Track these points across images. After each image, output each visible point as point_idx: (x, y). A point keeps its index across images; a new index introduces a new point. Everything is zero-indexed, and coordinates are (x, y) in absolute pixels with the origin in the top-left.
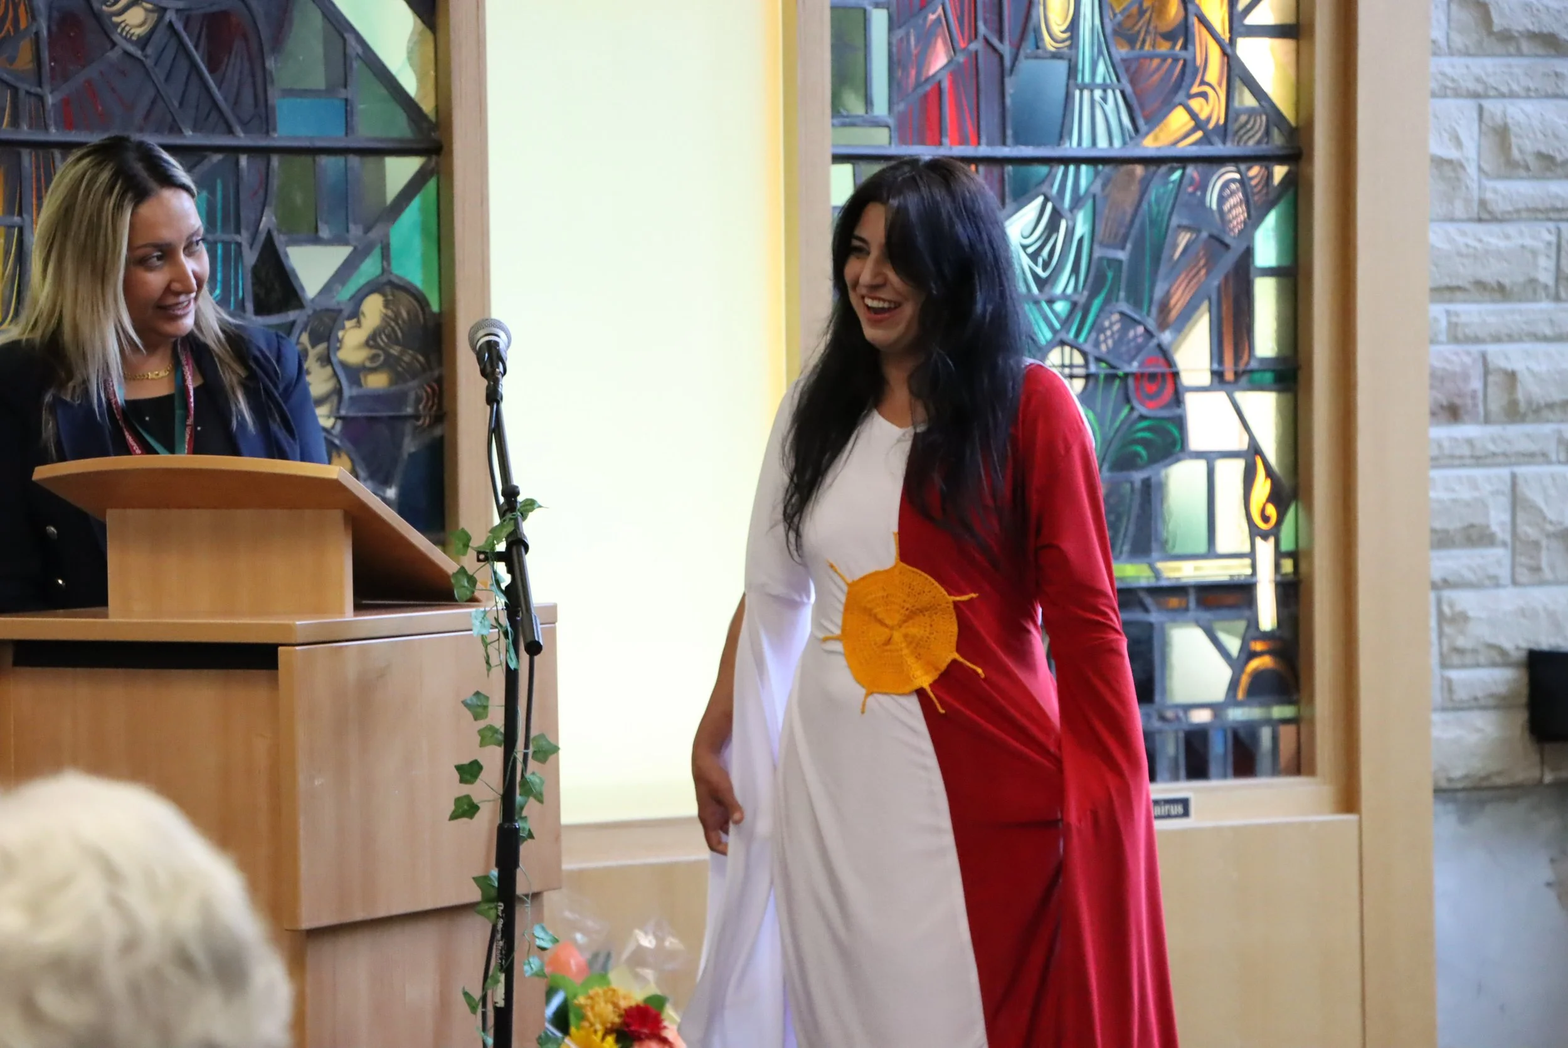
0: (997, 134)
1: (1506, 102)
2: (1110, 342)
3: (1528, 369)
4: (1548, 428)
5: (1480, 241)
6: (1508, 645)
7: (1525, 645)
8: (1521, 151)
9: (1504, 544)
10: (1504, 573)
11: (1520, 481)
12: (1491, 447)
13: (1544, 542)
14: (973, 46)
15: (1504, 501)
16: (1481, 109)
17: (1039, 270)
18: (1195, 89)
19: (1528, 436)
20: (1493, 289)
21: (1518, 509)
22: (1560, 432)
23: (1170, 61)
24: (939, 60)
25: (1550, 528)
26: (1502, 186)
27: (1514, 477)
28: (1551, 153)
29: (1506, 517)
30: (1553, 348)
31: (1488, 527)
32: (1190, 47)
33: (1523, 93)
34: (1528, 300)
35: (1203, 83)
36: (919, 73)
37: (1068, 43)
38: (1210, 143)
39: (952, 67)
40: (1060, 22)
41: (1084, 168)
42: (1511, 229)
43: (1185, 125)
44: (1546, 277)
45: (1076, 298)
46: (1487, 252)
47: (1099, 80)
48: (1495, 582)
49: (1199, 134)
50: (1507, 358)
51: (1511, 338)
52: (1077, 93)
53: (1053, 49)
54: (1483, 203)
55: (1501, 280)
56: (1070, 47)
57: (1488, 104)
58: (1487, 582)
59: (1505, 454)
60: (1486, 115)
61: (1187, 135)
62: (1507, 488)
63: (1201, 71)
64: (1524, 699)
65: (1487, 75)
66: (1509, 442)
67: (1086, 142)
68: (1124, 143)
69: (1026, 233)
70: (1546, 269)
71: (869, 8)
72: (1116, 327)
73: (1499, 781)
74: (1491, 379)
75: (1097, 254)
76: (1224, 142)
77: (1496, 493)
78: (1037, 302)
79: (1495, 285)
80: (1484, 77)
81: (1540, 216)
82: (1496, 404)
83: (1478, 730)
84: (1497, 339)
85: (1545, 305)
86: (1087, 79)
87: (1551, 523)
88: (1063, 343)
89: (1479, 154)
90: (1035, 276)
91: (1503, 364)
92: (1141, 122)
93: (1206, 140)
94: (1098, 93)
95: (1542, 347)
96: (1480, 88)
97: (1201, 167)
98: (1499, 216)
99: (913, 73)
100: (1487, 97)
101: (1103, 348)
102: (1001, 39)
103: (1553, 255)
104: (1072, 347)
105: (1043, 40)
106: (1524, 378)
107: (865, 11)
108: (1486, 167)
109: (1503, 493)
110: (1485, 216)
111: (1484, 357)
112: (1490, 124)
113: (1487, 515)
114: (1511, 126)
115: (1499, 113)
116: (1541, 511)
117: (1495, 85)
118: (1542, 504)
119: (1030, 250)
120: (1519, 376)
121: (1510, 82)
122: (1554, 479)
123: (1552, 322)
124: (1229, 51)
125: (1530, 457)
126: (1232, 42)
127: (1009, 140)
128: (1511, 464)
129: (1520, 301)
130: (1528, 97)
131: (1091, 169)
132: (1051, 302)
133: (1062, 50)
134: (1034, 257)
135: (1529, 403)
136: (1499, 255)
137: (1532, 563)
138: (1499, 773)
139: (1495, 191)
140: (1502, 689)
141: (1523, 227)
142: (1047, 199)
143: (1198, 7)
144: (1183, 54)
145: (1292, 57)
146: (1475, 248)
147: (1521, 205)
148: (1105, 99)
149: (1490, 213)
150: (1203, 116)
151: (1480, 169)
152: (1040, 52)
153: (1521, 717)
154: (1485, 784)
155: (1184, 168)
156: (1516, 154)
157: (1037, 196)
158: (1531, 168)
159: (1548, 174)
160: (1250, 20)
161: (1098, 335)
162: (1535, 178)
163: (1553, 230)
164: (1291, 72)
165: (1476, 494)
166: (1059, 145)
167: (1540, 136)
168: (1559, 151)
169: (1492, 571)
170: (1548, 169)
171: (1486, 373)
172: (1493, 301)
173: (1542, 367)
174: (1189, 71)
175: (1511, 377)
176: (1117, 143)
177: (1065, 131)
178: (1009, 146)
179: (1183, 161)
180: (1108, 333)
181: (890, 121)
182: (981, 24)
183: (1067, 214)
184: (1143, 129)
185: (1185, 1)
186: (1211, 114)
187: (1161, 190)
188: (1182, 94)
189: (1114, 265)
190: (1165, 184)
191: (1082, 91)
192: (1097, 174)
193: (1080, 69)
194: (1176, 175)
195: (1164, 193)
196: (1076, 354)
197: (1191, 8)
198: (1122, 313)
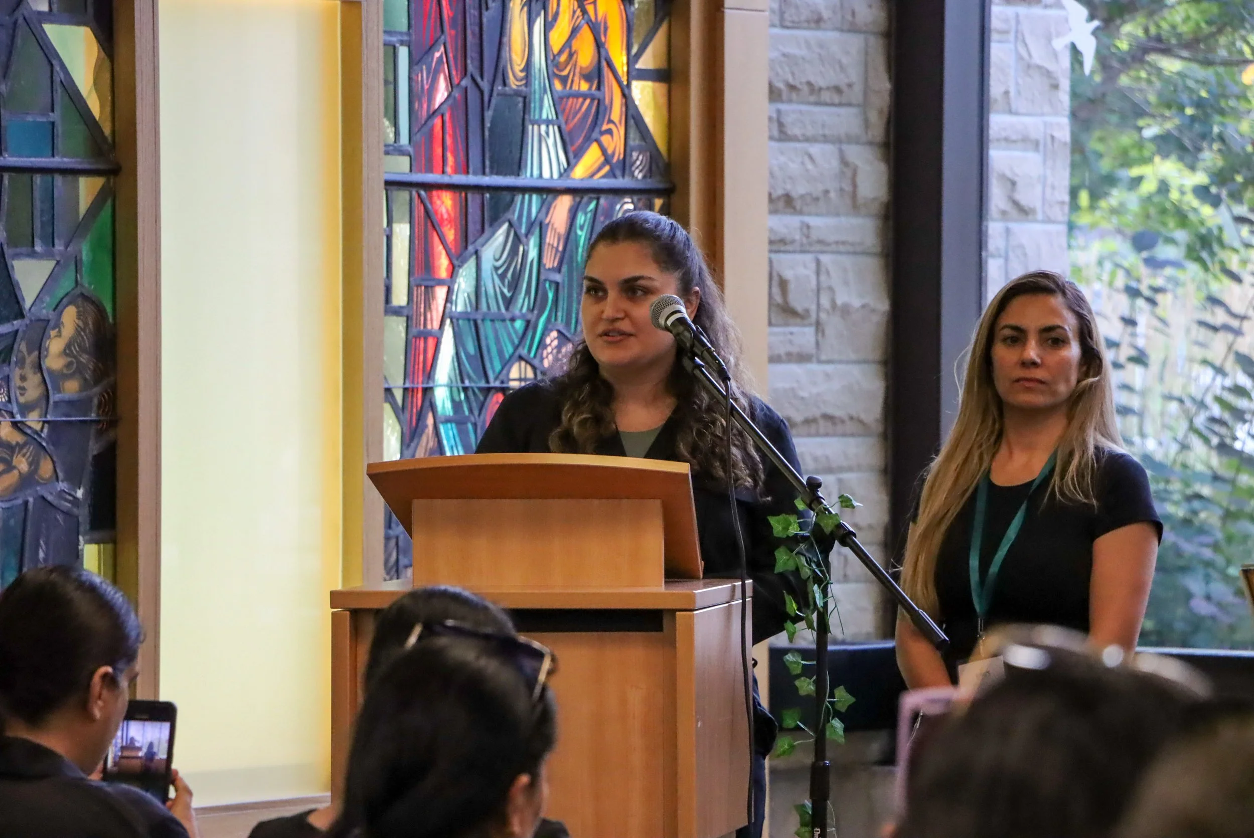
0: (479, 166)
2: (550, 357)
14: (464, 83)
17: (505, 291)
18: (605, 127)
23: (588, 101)
24: (441, 94)
32: (602, 88)
35: (610, 121)
36: (429, 107)
37: (524, 82)
38: (615, 176)
39: (450, 102)
40: (519, 62)
41: (534, 197)
43: (598, 159)
45: (529, 316)
47: (544, 116)
49: (607, 168)
52: (530, 127)
53: (514, 87)
56: (526, 85)
61: (600, 169)
67: (536, 172)
68: (561, 175)
69: (497, 257)
71: (397, 45)
72: (555, 343)
75: (542, 277)
76: (623, 176)
78: (503, 320)
86: (537, 117)
88: (521, 358)
90: (502, 293)
92: (571, 155)
93: (612, 174)
94: (543, 128)
99: (425, 106)
101: (546, 364)
102: (482, 77)
104: (527, 362)
105: (508, 78)
107: (394, 48)
119: (500, 272)
124: (626, 91)
126: (629, 85)
127: (487, 170)
131: (539, 197)
132: (513, 320)
133: (520, 88)
134: (502, 277)
142: (511, 225)
143: (607, 53)
144: (597, 93)
145: (663, 101)
148: (547, 134)
150: (610, 151)
152: (507, 88)
155: (598, 199)
157: (503, 223)
160: (640, 65)
161: (542, 354)
164: (665, 112)
166: (518, 175)
174: (602, 109)
176: (556, 176)
177: (523, 164)
178: (487, 176)
179: (597, 192)
180: (549, 349)
181: (411, 150)
182: (469, 61)
183: (524, 239)
184: (572, 161)
185: (599, 45)
186: (615, 149)
187: (583, 218)
188: (597, 130)
189: (553, 286)
190: (586, 214)
191: (533, 125)
192: (543, 202)
193: (532, 105)
194: (592, 206)
195: (585, 222)
196: (529, 369)
197: (602, 50)
198: (559, 332)
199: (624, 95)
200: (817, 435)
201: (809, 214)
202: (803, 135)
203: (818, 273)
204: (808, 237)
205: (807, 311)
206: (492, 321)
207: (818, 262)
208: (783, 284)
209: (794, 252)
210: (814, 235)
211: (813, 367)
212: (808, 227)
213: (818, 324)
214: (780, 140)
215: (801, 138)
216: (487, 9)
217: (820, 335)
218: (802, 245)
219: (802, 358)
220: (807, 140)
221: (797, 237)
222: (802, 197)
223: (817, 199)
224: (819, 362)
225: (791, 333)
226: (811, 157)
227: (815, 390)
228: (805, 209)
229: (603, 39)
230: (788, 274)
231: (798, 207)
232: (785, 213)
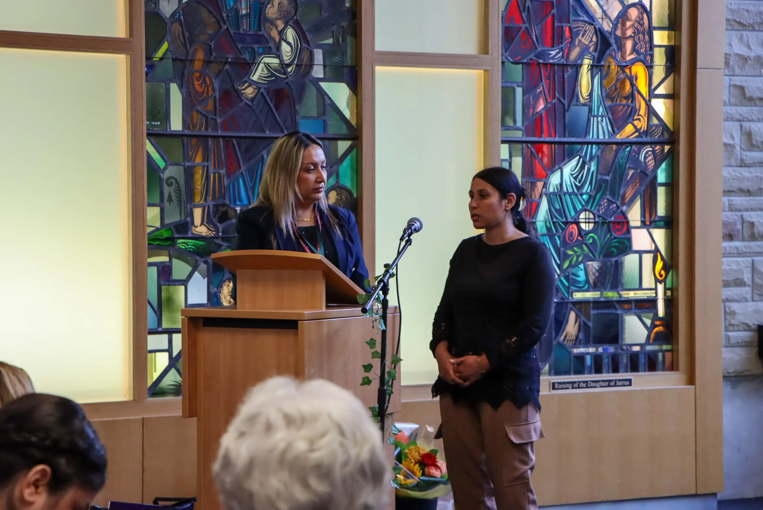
0: (562, 133)
1: (751, 123)
2: (603, 210)
3: (759, 221)
5: (741, 174)
6: (750, 323)
7: (757, 323)
8: (756, 141)
9: (749, 286)
10: (749, 297)
11: (755, 263)
12: (745, 250)
14: (553, 101)
15: (749, 270)
16: (741, 126)
17: (577, 183)
18: (636, 117)
19: (758, 246)
20: (745, 192)
21: (754, 272)
23: (626, 107)
24: (541, 106)
26: (749, 154)
27: (753, 261)
29: (750, 276)
31: (743, 279)
32: (634, 102)
33: (757, 120)
34: (758, 196)
35: (639, 115)
36: (533, 111)
37: (589, 100)
38: (642, 137)
39: (546, 108)
40: (586, 92)
41: (594, 146)
42: (752, 169)
43: (632, 130)
45: (591, 193)
46: (743, 178)
47: (600, 114)
48: (746, 300)
49: (637, 134)
50: (751, 217)
51: (752, 210)
52: (592, 118)
53: (583, 102)
54: (742, 160)
55: (748, 188)
56: (589, 102)
57: (744, 124)
58: (743, 300)
59: (750, 253)
60: (743, 128)
61: (632, 134)
62: (750, 265)
63: (638, 109)
64: (756, 344)
65: (744, 113)
66: (751, 248)
67: (595, 136)
68: (609, 137)
69: (572, 170)
71: (515, 87)
72: (606, 204)
73: (747, 373)
74: (745, 225)
75: (599, 178)
76: (646, 137)
77: (746, 267)
78: (576, 195)
79: (746, 190)
80: (743, 114)
82: (746, 234)
83: (739, 355)
84: (747, 210)
86: (596, 113)
88: (586, 210)
89: (741, 142)
90: (576, 185)
91: (749, 219)
92: (615, 129)
93: (640, 136)
94: (600, 119)
96: (741, 118)
97: (638, 146)
98: (748, 165)
99: (531, 111)
100: (743, 121)
101: (601, 212)
102: (564, 99)
104: (589, 211)
105: (579, 99)
106: (757, 224)
107: (514, 88)
108: (742, 146)
109: (749, 267)
110: (743, 165)
111: (742, 216)
112: (745, 131)
113: (743, 275)
114: (752, 132)
115: (748, 127)
117: (747, 117)
119: (574, 176)
120: (755, 224)
121: (752, 116)
124: (648, 103)
125: (759, 254)
126: (650, 100)
127: (567, 136)
128: (752, 256)
129: (756, 196)
130: (759, 121)
131: (597, 146)
132: (581, 195)
133: (586, 103)
134: (575, 178)
135: (759, 233)
136: (748, 179)
137: (760, 293)
138: (747, 371)
139: (747, 156)
140: (748, 339)
141: (757, 169)
142: (580, 157)
143: (637, 87)
144: (631, 104)
145: (672, 106)
146: (739, 177)
147: (756, 161)
148: (602, 121)
149: (744, 163)
150: (639, 127)
151: (741, 148)
152: (578, 103)
153: (755, 350)
154: (743, 374)
155: (631, 146)
156: (754, 142)
157: (577, 156)
158: (760, 147)
160: (657, 92)
164: (671, 111)
165: (739, 267)
166: (585, 137)
169: (745, 296)
171: (743, 222)
172: (746, 196)
175: (752, 224)
176: (607, 137)
177: (588, 132)
178: (566, 138)
179: (631, 144)
180: (603, 207)
181: (523, 128)
182: (556, 93)
183: (588, 163)
185: (632, 85)
186: (642, 125)
187: (623, 154)
188: (631, 119)
189: (605, 181)
190: (624, 152)
191: (594, 118)
192: (599, 148)
193: (593, 110)
194: (628, 149)
196: (591, 214)
197: (634, 87)
198: (608, 199)
199: (647, 104)
206: (570, 195)
216: (568, 72)
229: (635, 82)
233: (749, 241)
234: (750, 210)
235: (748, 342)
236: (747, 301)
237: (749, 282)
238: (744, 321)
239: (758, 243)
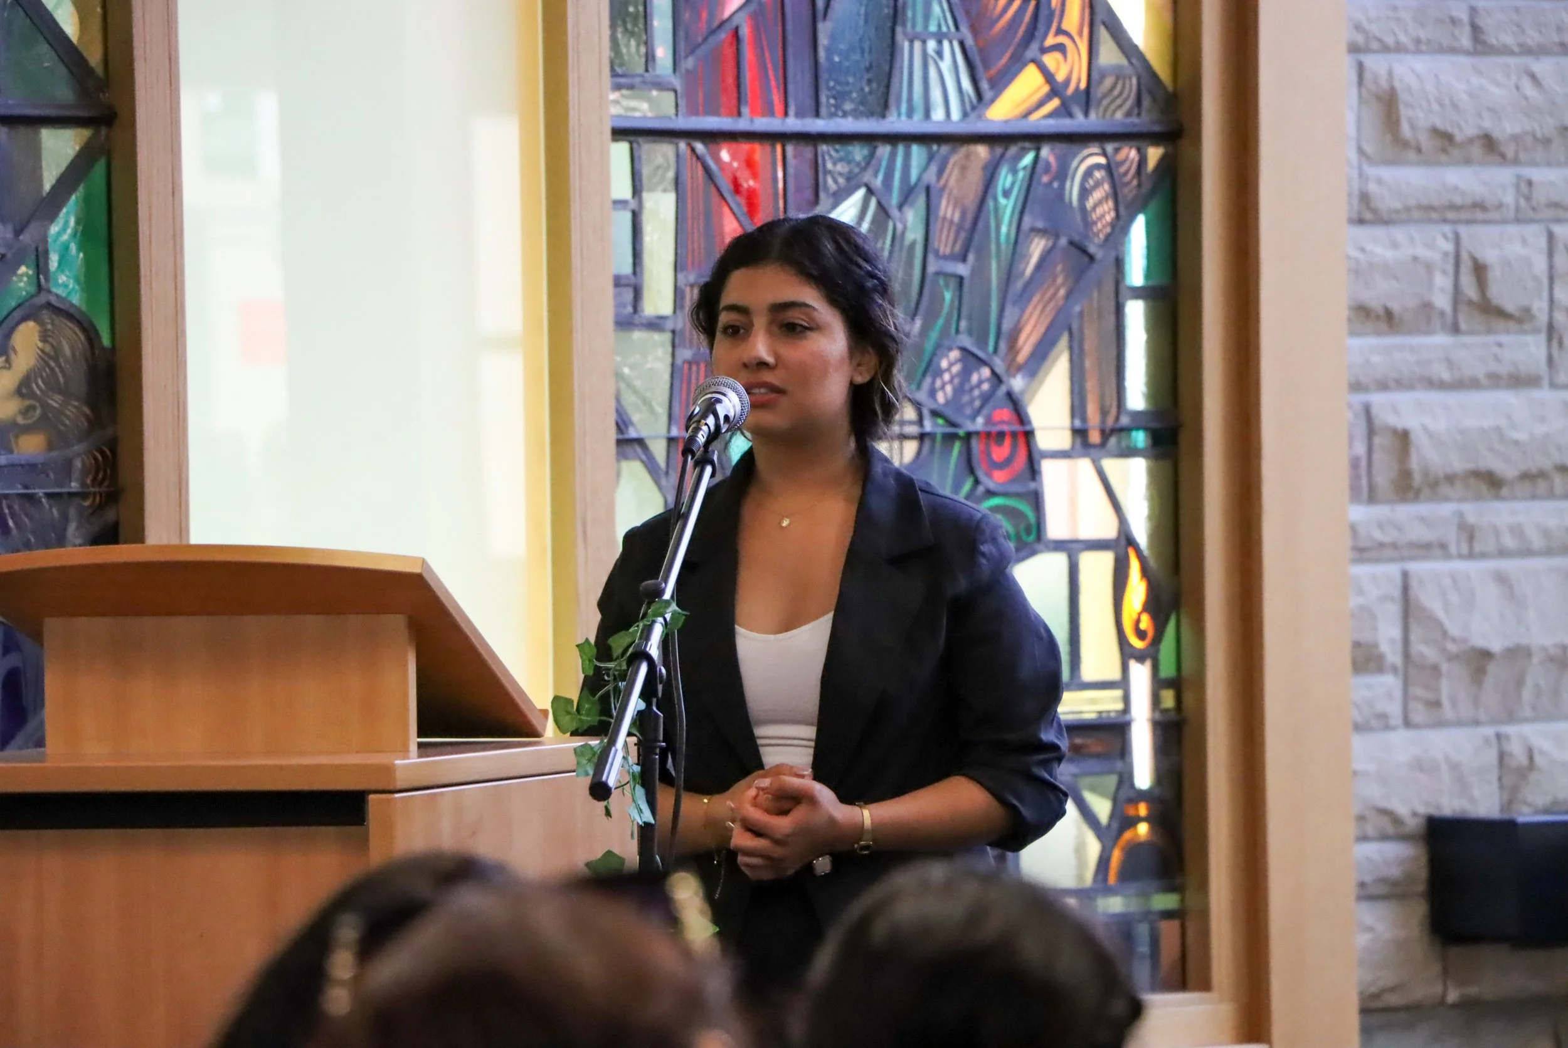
0: (809, 102)
1: (1392, 57)
2: (949, 389)
3: (1425, 428)
4: (1446, 509)
5: (1363, 250)
6: (1403, 811)
7: (1422, 810)
8: (1413, 127)
9: (1394, 670)
10: (1394, 709)
11: (1414, 583)
12: (1379, 536)
13: (1445, 667)
15: (1393, 610)
16: (1361, 68)
18: (1050, 41)
19: (1422, 519)
20: (1378, 317)
21: (1411, 620)
22: (1461, 514)
25: (1452, 647)
26: (1388, 173)
27: (1405, 575)
28: (1449, 129)
29: (1396, 633)
30: (1452, 398)
31: (1376, 645)
33: (1412, 47)
34: (1419, 332)
35: (1060, 31)
36: (711, 15)
38: (1070, 115)
39: (752, 8)
41: (915, 149)
42: (1399, 233)
43: (1039, 88)
44: (1442, 301)
46: (1371, 265)
47: (933, 28)
48: (1383, 722)
49: (1055, 103)
50: (1396, 411)
51: (1401, 384)
52: (906, 45)
54: (1365, 198)
55: (1390, 305)
57: (1369, 61)
58: (1374, 723)
59: (1395, 546)
60: (1368, 76)
61: (1041, 104)
62: (1397, 593)
63: (1057, 13)
64: (1421, 887)
65: (1370, 21)
66: (1399, 528)
67: (918, 113)
68: (965, 115)
70: (1442, 290)
72: (956, 369)
73: (1393, 1000)
74: (1377, 440)
75: (931, 268)
76: (1086, 114)
77: (1385, 598)
79: (1381, 312)
80: (1365, 24)
81: (1434, 216)
82: (1383, 477)
83: (1370, 929)
84: (1383, 386)
85: (1441, 339)
86: (919, 29)
87: (1454, 640)
89: (1359, 129)
91: (1393, 420)
92: (984, 85)
93: (1065, 110)
94: (932, 45)
95: (1435, 397)
96: (1360, 39)
97: (1061, 147)
98: (1385, 216)
99: (705, 14)
100: (1367, 50)
101: (941, 398)
103: (1450, 269)
106: (1419, 438)
108: (1368, 148)
109: (1392, 599)
110: (1368, 216)
111: (1367, 410)
112: (1373, 88)
113: (1375, 628)
114: (1399, 91)
115: (1382, 71)
116: (1440, 625)
117: (1377, 34)
118: (1440, 613)
120: (1413, 436)
121: (1397, 30)
122: (1454, 580)
123: (1449, 363)
125: (1425, 549)
127: (824, 110)
128: (1402, 559)
129: (1410, 332)
130: (1418, 51)
131: (924, 150)
135: (1426, 473)
136: (1388, 270)
137: (1429, 695)
138: (1392, 989)
139: (1380, 181)
140: (1395, 872)
141: (1413, 230)
142: (870, 191)
146: (1357, 261)
147: (1412, 202)
148: (940, 54)
149: (1374, 211)
150: (1060, 77)
151: (1361, 151)
153: (1420, 909)
154: (1379, 1004)
155: (1038, 150)
156: (1406, 130)
157: (858, 187)
158: (1424, 148)
159: (1443, 158)
161: (933, 382)
162: (1427, 163)
163: (1450, 235)
164: (1168, 17)
165: (1361, 600)
166: (884, 116)
167: (1436, 107)
168: (1460, 128)
169: (1382, 706)
170: (1444, 150)
171: (1371, 430)
172: (1378, 333)
173: (1440, 425)
174: (1043, 13)
175: (1403, 438)
176: (956, 115)
177: (892, 98)
178: (823, 119)
179: (1036, 139)
180: (947, 377)
181: (677, 83)
183: (894, 212)
184: (988, 94)
186: (1071, 72)
187: (1010, 179)
188: (1034, 46)
189: (953, 283)
190: (1014, 171)
191: (911, 42)
192: (931, 158)
193: (909, 14)
194: (1028, 159)
195: (1013, 184)
198: (963, 350)
200: (1551, 495)
201: (1534, 164)
202: (1520, 45)
203: (1551, 254)
204: (1528, 198)
205: (1527, 310)
207: (1551, 237)
208: (1480, 270)
209: (1504, 222)
210: (1540, 196)
211: (1544, 394)
212: (1530, 183)
213: (1551, 328)
214: (1474, 53)
215: (1516, 49)
217: (1555, 344)
218: (1518, 209)
219: (1519, 381)
220: (1527, 51)
221: (1509, 198)
222: (1516, 138)
223: (1546, 142)
224: (1553, 385)
225: (1500, 345)
226: (1533, 77)
227: (1540, 429)
228: (1522, 156)
230: (1489, 255)
231: (1510, 153)
232: (1482, 163)
233: (1390, 502)
234: (1392, 384)
235: (1395, 883)
236: (1388, 727)
237: (1392, 655)
238: (1384, 804)
239: (1423, 509)
